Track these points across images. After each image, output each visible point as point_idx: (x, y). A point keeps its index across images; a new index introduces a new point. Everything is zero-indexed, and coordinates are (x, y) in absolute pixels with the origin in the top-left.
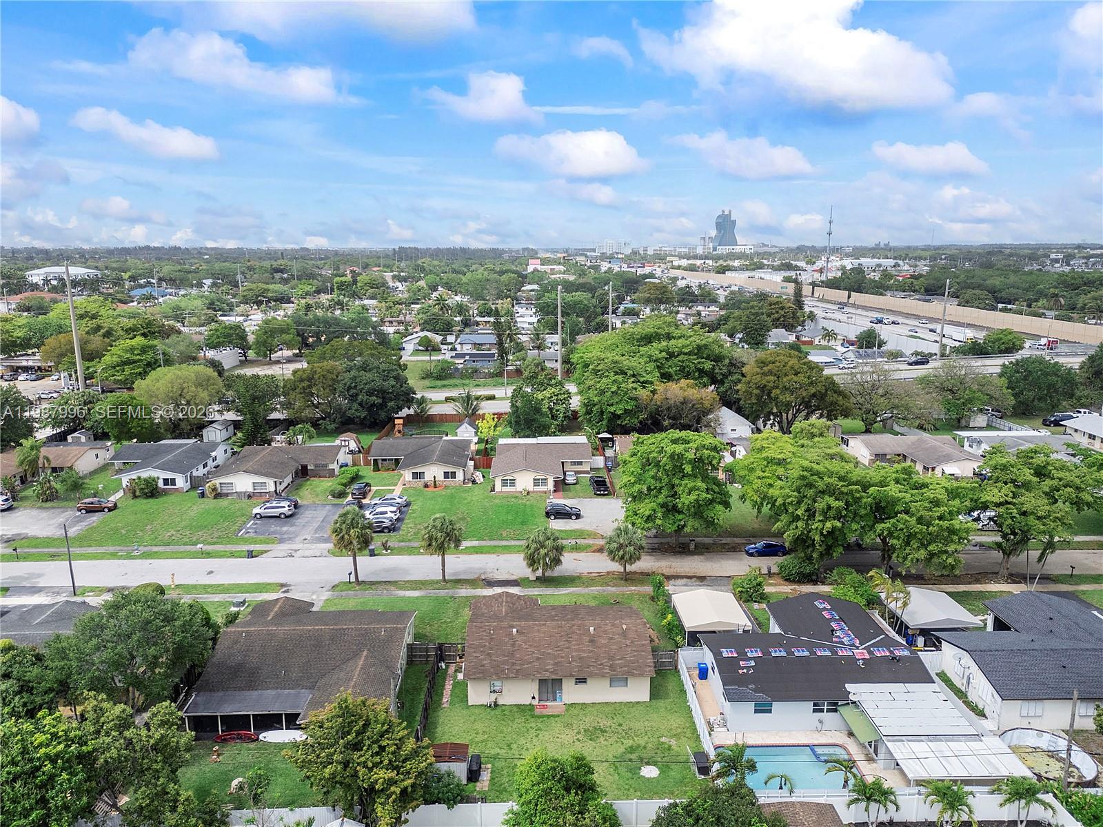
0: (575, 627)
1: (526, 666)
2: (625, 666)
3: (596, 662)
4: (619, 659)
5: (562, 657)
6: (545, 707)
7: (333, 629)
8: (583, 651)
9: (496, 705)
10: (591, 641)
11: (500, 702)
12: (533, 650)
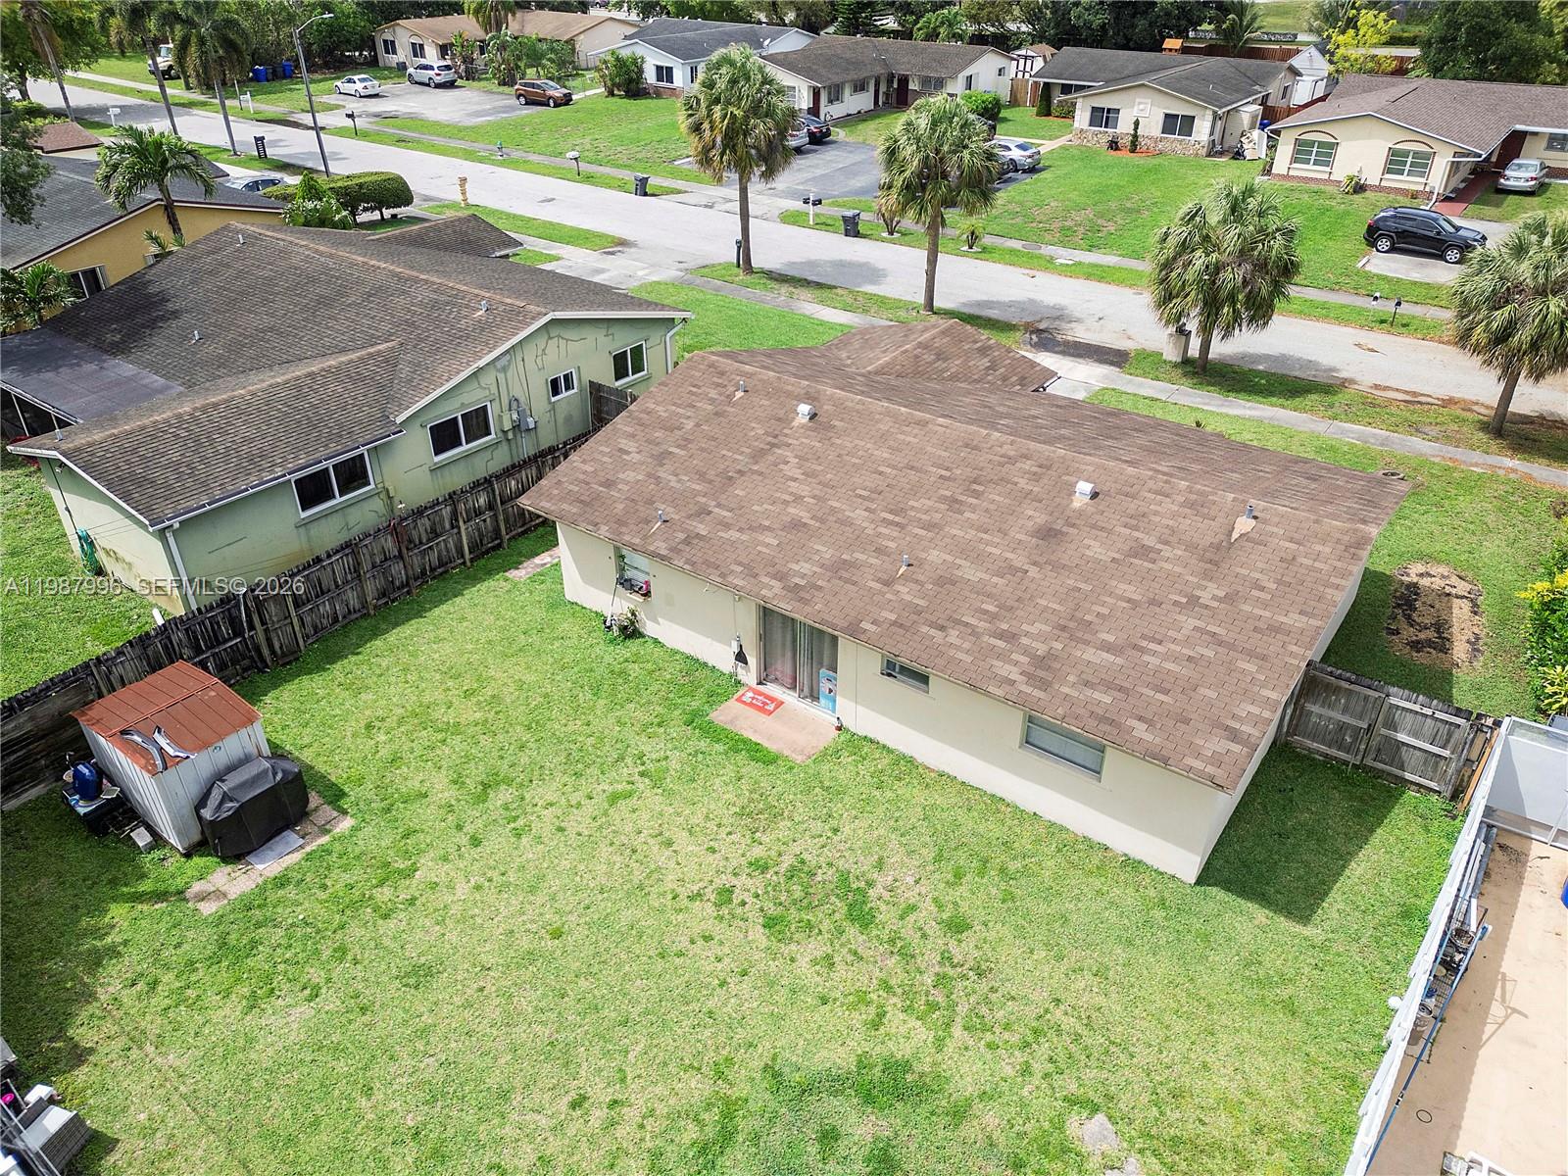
0: (1027, 465)
1: (733, 534)
2: (1109, 686)
3: (993, 617)
4: (1107, 647)
5: (880, 551)
6: (766, 706)
7: (396, 275)
8: (979, 558)
9: (630, 631)
10: (1047, 534)
11: (650, 628)
12: (804, 490)
